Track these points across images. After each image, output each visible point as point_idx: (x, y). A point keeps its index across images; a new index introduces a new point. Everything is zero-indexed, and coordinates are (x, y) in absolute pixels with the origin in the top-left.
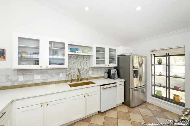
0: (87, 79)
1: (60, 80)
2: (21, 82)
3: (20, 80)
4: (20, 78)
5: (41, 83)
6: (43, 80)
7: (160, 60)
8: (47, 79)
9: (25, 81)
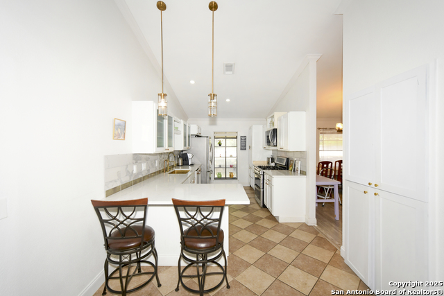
1: (156, 170)
2: (135, 174)
5: (147, 176)
6: (147, 170)
7: (220, 141)
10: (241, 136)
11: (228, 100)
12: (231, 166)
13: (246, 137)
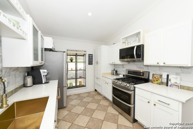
7: (72, 58)
10: (89, 55)
13: (92, 55)
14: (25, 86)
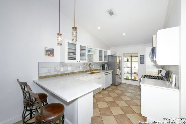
0: (93, 71)
1: (80, 71)
2: (62, 71)
3: (61, 70)
4: (61, 69)
5: (72, 73)
6: (72, 70)
7: (128, 59)
8: (74, 70)
9: (64, 71)
10: (140, 56)
11: (124, 34)
12: (135, 73)
13: (144, 55)
14: (100, 70)
